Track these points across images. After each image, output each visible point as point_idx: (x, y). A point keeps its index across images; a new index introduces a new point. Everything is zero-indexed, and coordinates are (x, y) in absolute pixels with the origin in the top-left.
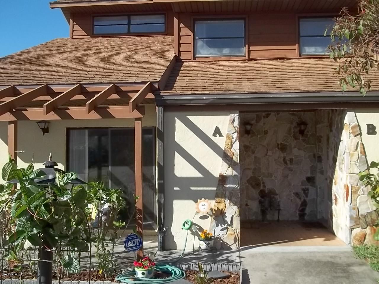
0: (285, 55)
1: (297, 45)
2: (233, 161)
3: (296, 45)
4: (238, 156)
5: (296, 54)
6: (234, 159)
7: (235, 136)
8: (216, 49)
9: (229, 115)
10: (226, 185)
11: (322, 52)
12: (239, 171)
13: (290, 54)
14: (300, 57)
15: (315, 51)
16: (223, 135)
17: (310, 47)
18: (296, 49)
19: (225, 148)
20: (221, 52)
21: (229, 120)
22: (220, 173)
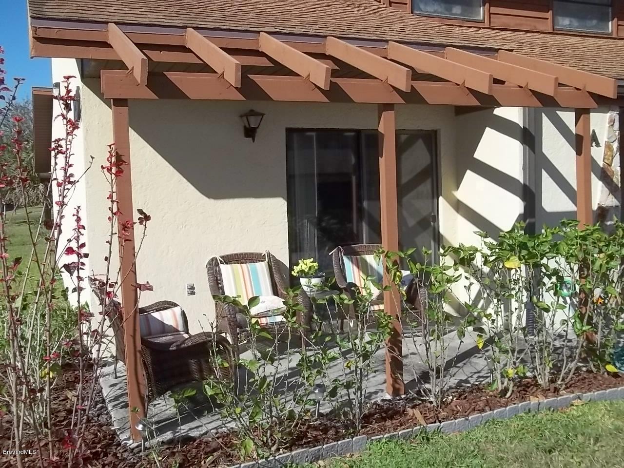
0: (535, 27)
1: (550, 12)
2: (614, 185)
3: (548, 12)
4: (619, 176)
5: (548, 26)
6: (615, 180)
7: (615, 145)
8: (443, 5)
9: (607, 113)
10: (608, 221)
11: (578, 27)
12: (620, 200)
13: (541, 26)
14: (555, 32)
15: (569, 25)
16: (601, 145)
17: (564, 18)
18: (547, 19)
19: (604, 165)
20: (449, 10)
21: (607, 121)
22: (599, 204)
